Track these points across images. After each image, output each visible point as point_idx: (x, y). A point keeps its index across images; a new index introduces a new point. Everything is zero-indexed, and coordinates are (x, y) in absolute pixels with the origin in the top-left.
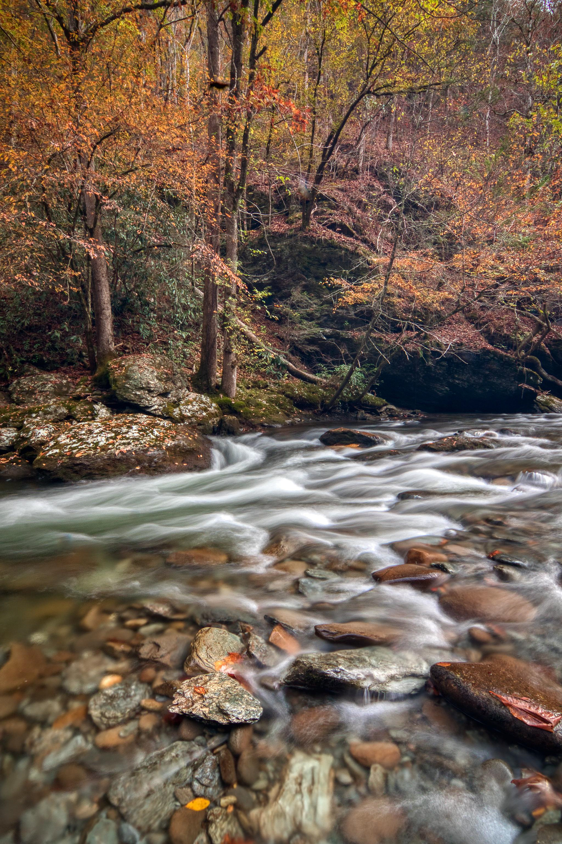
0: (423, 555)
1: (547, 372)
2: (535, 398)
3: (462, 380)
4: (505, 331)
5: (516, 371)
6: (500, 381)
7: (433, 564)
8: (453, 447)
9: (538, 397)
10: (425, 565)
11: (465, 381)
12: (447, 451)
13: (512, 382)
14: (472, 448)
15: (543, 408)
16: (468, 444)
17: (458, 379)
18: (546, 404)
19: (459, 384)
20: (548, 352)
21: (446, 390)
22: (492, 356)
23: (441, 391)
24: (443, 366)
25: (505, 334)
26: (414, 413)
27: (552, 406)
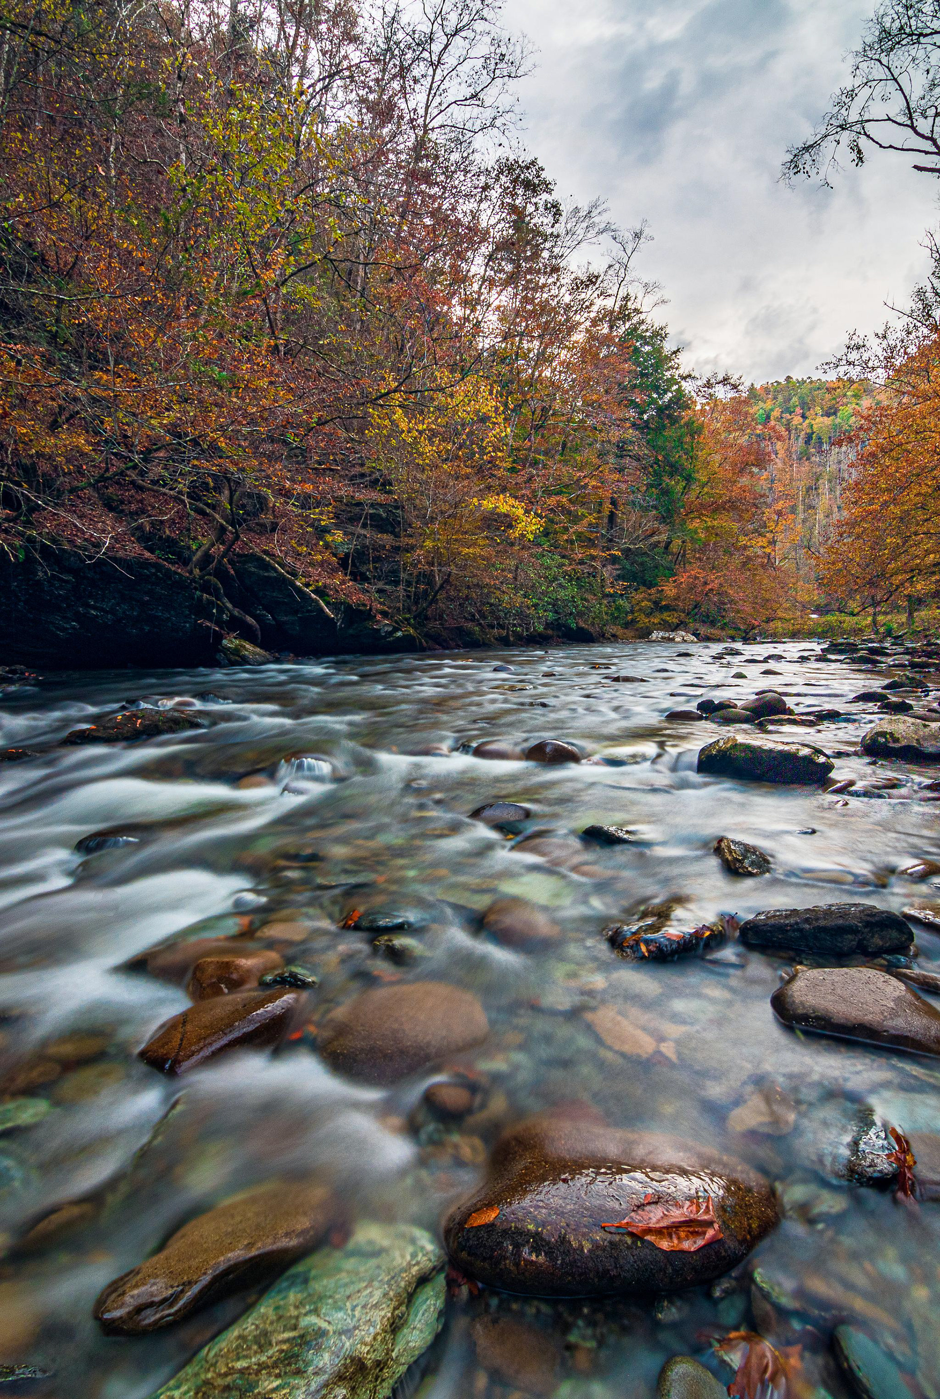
0: (237, 968)
1: (231, 602)
2: (221, 644)
3: (102, 610)
4: (168, 532)
5: (193, 598)
6: (167, 615)
7: (269, 978)
8: (136, 730)
9: (225, 642)
10: (247, 986)
11: (107, 612)
12: (126, 739)
13: (186, 617)
14: (172, 730)
15: (233, 658)
16: (163, 722)
17: (95, 608)
18: (236, 651)
19: (97, 616)
20: (232, 572)
21: (73, 628)
22: (153, 571)
23: (64, 630)
24: (67, 582)
25: (169, 537)
26: (14, 672)
27: (244, 656)
